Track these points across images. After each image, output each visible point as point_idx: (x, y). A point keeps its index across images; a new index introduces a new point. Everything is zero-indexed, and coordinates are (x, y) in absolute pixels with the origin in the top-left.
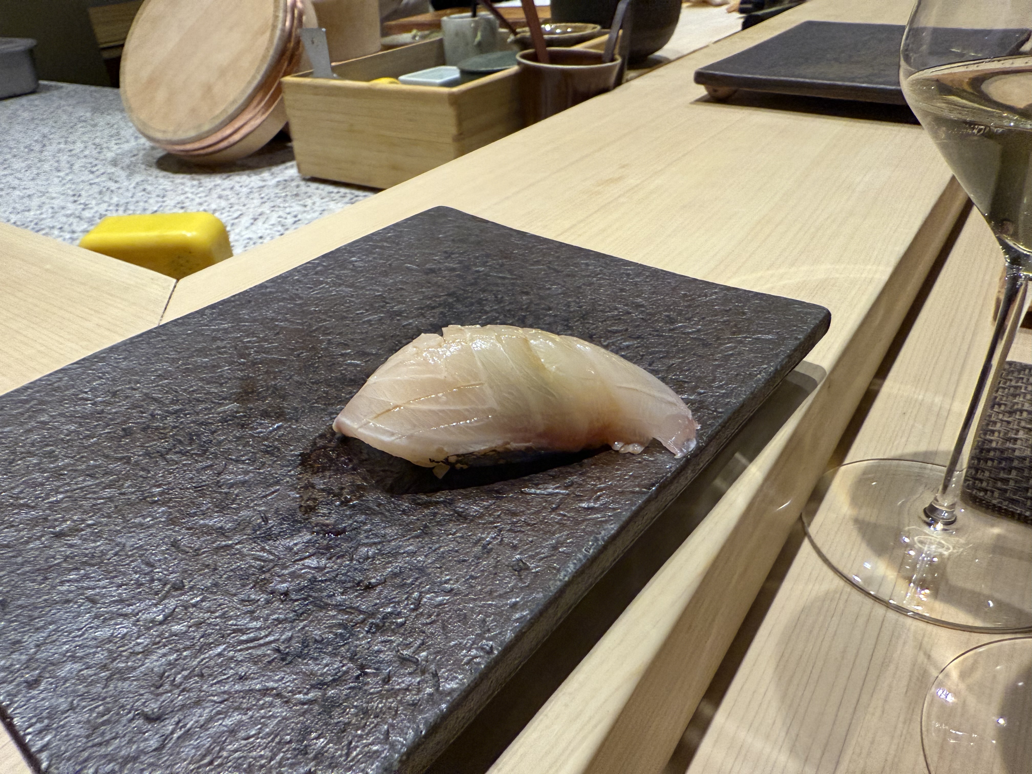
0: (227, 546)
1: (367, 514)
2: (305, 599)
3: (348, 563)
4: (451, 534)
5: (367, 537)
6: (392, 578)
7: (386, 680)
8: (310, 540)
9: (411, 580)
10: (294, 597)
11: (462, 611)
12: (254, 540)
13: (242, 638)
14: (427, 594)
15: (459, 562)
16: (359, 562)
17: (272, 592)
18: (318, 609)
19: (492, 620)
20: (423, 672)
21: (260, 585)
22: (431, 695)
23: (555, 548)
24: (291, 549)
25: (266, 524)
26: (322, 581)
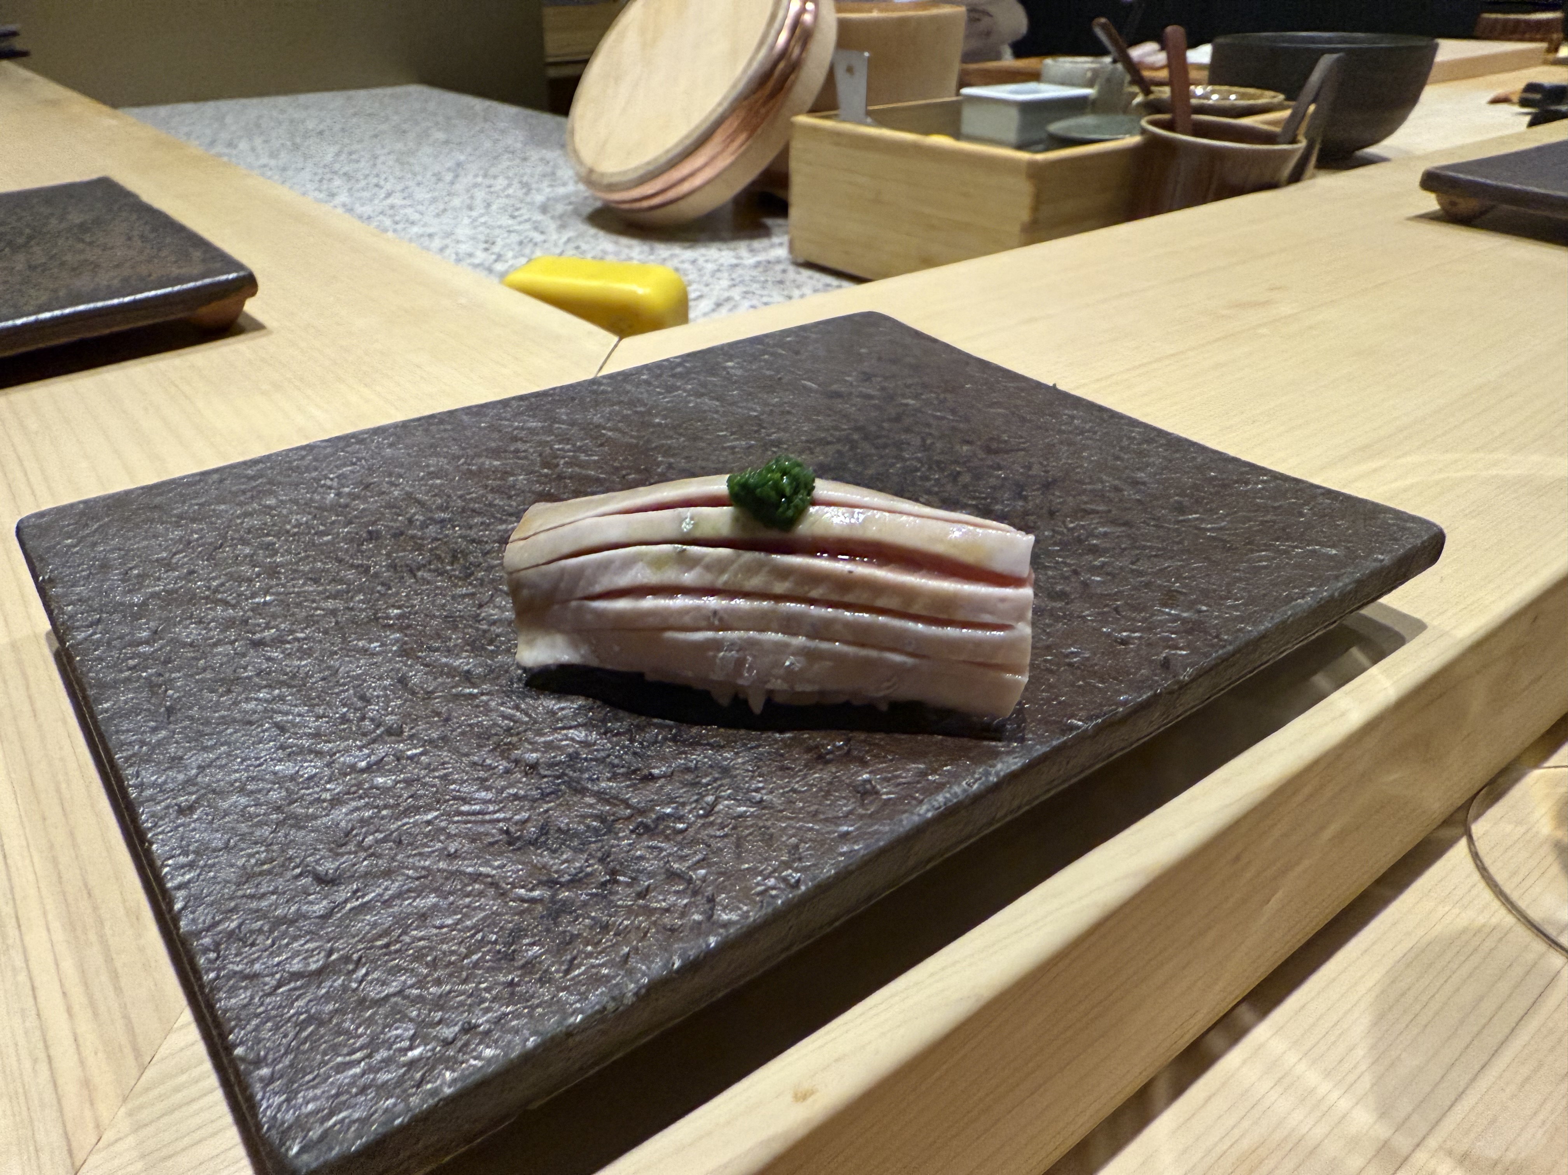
0: (470, 695)
2: (557, 777)
3: (626, 743)
6: (683, 772)
7: (642, 895)
9: (708, 779)
10: (543, 772)
11: (768, 829)
13: (462, 808)
14: (726, 800)
16: (643, 745)
17: (517, 762)
18: (572, 792)
19: (809, 847)
21: (503, 750)
22: (698, 922)
24: (554, 712)
26: (586, 759)
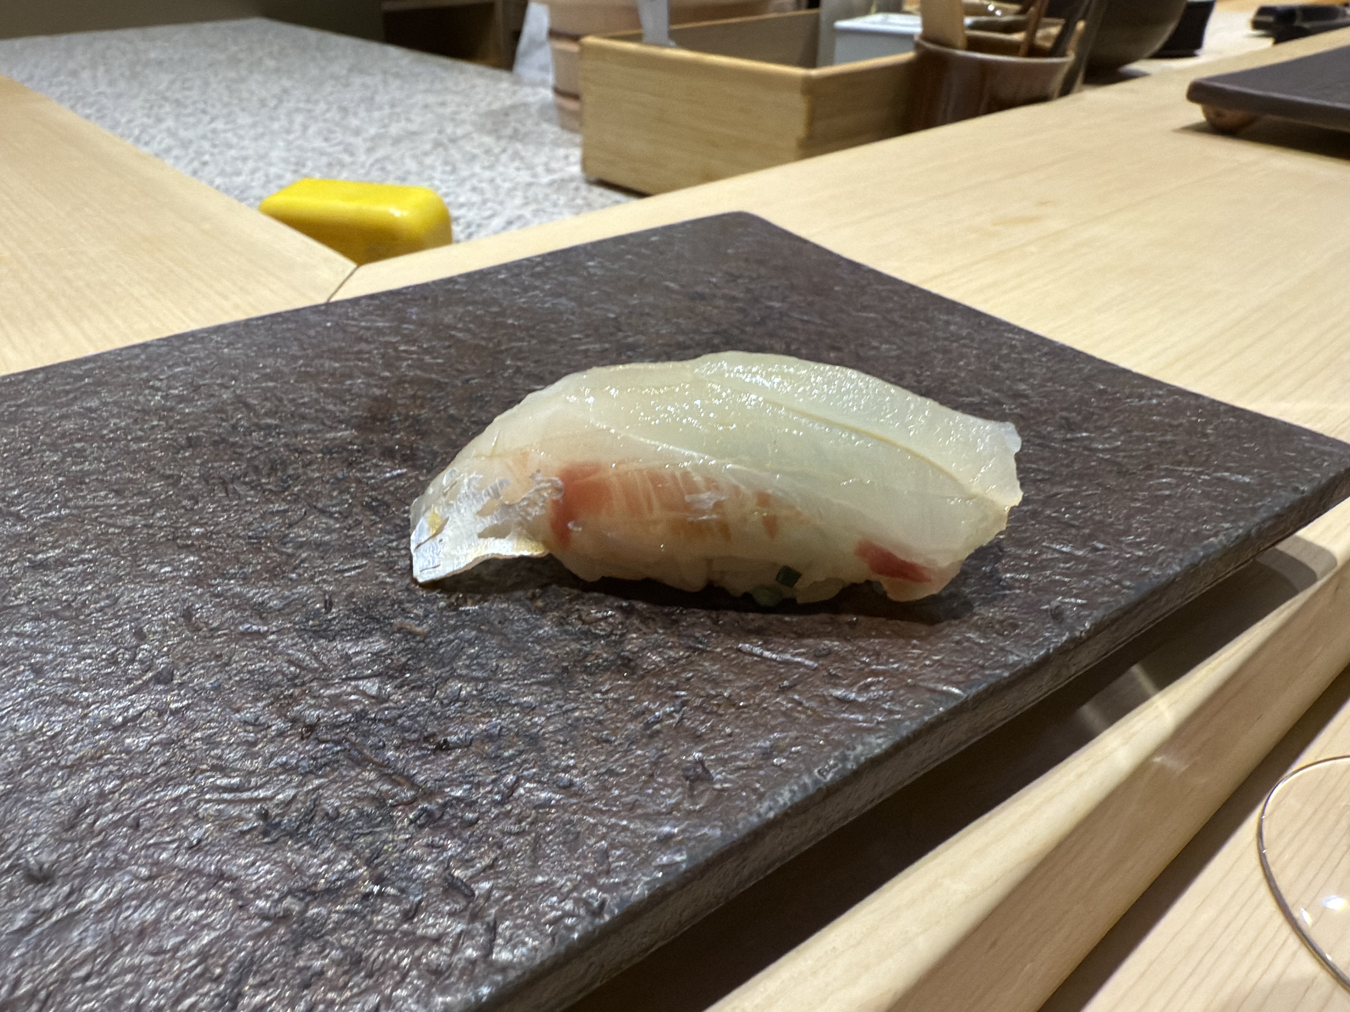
0: (258, 632)
1: (480, 631)
2: (337, 743)
3: (423, 700)
4: (600, 692)
5: (468, 667)
6: (482, 742)
7: (408, 916)
8: (383, 651)
9: (511, 752)
10: (323, 735)
11: (574, 825)
12: (301, 632)
13: (218, 782)
14: (530, 781)
15: (599, 741)
16: (442, 703)
17: (294, 721)
18: (351, 763)
19: (620, 856)
20: (474, 917)
21: (281, 705)
22: (473, 962)
23: (767, 755)
24: (348, 657)
25: (326, 613)
26: (374, 720)
